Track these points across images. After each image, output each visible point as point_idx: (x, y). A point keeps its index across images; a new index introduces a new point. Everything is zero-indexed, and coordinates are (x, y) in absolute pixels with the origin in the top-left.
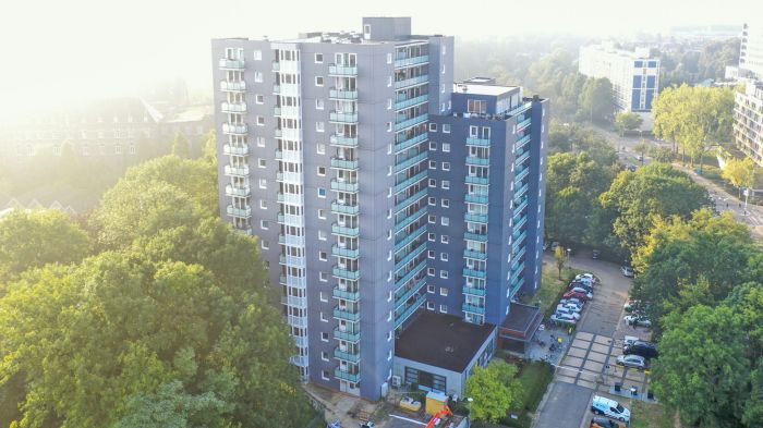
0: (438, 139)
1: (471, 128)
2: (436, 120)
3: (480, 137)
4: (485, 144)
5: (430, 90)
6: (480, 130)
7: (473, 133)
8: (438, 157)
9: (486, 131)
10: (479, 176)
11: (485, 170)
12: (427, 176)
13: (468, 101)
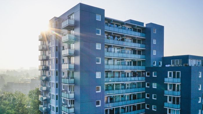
0: (150, 80)
1: (169, 72)
2: (150, 70)
3: (174, 77)
4: (178, 82)
5: (146, 52)
6: (174, 73)
7: (170, 76)
8: (151, 91)
9: (178, 73)
10: (174, 103)
11: (178, 98)
12: (145, 102)
13: (172, 60)
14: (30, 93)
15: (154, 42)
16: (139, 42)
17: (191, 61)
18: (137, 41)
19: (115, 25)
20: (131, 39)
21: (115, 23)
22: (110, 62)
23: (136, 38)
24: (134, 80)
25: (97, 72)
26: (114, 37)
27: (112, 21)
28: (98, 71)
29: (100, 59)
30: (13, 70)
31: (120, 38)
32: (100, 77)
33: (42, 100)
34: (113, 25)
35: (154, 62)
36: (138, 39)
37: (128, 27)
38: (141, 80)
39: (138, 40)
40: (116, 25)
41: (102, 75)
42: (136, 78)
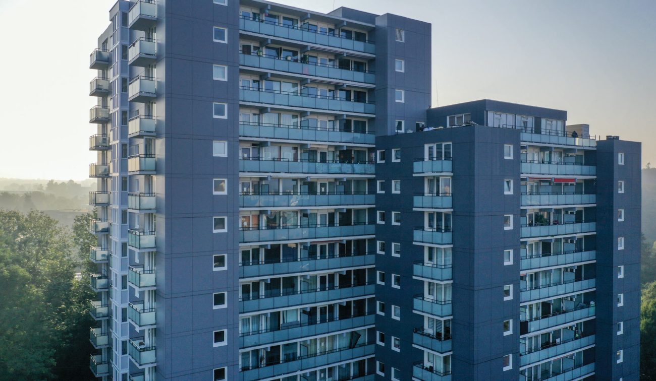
1: (427, 147)
3: (439, 157)
5: (377, 96)
10: (439, 229)
11: (447, 216)
12: (374, 236)
13: (448, 118)
14: (79, 223)
15: (400, 67)
16: (359, 67)
17: (497, 116)
18: (352, 66)
19: (282, 21)
20: (333, 58)
21: (282, 15)
22: (267, 119)
23: (345, 55)
24: (338, 171)
25: (214, 141)
26: (279, 52)
27: (269, 8)
28: (220, 138)
29: (226, 106)
30: (66, 183)
31: (299, 56)
32: (226, 155)
33: (94, 229)
34: (277, 21)
35: (400, 123)
36: (353, 60)
37: (322, 26)
38: (363, 172)
39: (355, 62)
40: (284, 18)
41: (232, 150)
42: (347, 167)
